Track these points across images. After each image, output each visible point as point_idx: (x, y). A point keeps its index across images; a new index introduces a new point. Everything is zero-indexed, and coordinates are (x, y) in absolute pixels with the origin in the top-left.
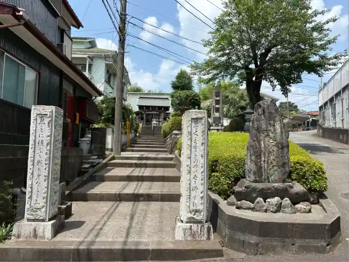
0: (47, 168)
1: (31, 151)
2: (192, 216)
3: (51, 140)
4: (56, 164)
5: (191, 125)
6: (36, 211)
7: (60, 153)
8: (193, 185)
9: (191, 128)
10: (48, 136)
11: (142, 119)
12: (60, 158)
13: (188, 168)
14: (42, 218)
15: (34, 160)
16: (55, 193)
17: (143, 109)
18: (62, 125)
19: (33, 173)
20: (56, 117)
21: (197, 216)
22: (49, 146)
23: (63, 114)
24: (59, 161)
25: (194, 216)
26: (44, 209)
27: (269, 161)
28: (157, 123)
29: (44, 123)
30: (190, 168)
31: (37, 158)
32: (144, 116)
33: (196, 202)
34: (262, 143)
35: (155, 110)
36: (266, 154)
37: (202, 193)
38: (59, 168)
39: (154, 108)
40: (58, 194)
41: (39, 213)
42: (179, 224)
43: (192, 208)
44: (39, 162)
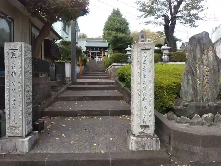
0: (21, 95)
1: (6, 81)
2: (142, 130)
3: (22, 71)
4: (28, 91)
5: (141, 55)
6: (15, 130)
7: (31, 82)
8: (143, 106)
9: (141, 58)
10: (20, 68)
11: (89, 56)
12: (31, 86)
13: (138, 92)
14: (20, 135)
15: (9, 88)
16: (29, 114)
17: (89, 49)
18: (31, 58)
19: (9, 99)
20: (25, 51)
21: (147, 131)
22: (21, 76)
23: (31, 49)
24: (30, 89)
25: (144, 131)
26: (20, 128)
27: (204, 84)
28: (99, 59)
29: (16, 57)
30: (140, 92)
31: (12, 87)
32: (90, 54)
33: (145, 119)
34: (198, 70)
35: (98, 50)
36: (201, 79)
37: (150, 112)
38: (31, 94)
39: (97, 48)
40: (31, 115)
41: (17, 131)
42: (132, 137)
43: (142, 124)
44: (13, 90)
